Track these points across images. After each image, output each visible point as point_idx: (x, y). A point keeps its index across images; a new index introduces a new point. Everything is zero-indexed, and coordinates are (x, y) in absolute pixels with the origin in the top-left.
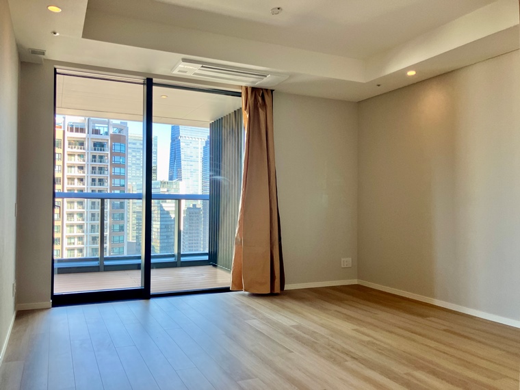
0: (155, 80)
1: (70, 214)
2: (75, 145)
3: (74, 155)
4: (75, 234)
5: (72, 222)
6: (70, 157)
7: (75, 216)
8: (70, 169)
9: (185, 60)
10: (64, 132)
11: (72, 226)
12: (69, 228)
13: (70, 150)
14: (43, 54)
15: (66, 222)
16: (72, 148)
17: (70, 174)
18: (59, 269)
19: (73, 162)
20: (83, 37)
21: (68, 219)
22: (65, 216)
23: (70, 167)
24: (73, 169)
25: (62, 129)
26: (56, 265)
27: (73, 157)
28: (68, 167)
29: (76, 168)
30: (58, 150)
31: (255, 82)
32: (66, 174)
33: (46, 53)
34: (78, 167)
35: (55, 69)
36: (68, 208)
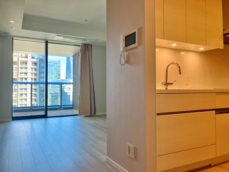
0: (49, 41)
1: (21, 94)
2: (23, 63)
3: (23, 68)
4: (23, 103)
5: (22, 98)
6: (21, 69)
7: (24, 95)
8: (21, 74)
9: (57, 36)
10: (18, 58)
11: (22, 100)
12: (20, 101)
13: (21, 66)
14: (9, 33)
15: (19, 98)
16: (22, 65)
17: (21, 77)
18: (14, 110)
19: (22, 71)
20: (22, 29)
21: (20, 97)
22: (19, 95)
23: (21, 73)
24: (22, 74)
25: (17, 57)
26: (13, 109)
27: (22, 69)
28: (20, 73)
29: (24, 74)
30: (14, 66)
31: (84, 42)
32: (19, 76)
33: (10, 33)
34: (25, 74)
35: (13, 38)
36: (20, 92)
